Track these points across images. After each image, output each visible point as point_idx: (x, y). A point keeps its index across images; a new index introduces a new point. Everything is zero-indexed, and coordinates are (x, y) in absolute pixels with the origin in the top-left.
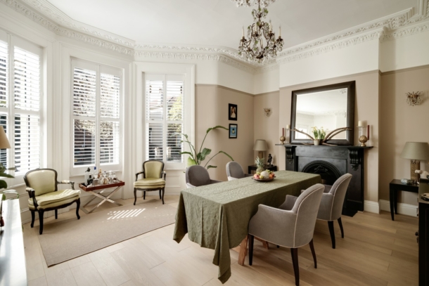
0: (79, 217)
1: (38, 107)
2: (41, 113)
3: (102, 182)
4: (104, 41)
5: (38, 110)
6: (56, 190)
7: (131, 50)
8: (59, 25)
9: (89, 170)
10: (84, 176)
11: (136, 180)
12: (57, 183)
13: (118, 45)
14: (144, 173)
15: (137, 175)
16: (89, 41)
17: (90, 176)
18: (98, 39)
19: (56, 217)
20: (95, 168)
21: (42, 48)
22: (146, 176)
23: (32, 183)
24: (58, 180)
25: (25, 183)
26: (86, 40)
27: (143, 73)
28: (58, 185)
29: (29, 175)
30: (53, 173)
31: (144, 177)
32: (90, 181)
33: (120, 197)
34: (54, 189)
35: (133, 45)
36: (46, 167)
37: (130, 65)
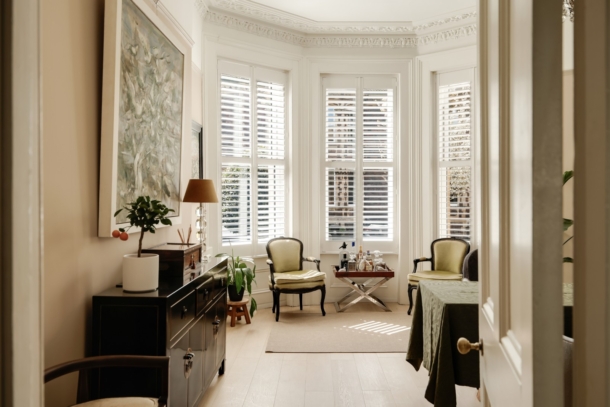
0: (324, 314)
1: (282, 153)
2: (285, 161)
3: (361, 267)
4: (364, 36)
5: (282, 158)
6: (301, 269)
7: (410, 37)
8: (306, 34)
9: (344, 246)
10: (337, 255)
11: (415, 271)
12: (302, 259)
13: (387, 36)
14: (432, 260)
15: (416, 262)
16: (344, 43)
17: (345, 256)
18: (356, 35)
19: (301, 308)
20: (353, 244)
21: (287, 72)
22: (436, 267)
23: (274, 255)
24: (304, 256)
25: (266, 255)
26: (340, 43)
27: (434, 73)
28: (304, 263)
29: (272, 244)
30: (298, 244)
31: (433, 268)
32: (344, 263)
33: (395, 299)
34: (298, 267)
35: (410, 29)
36: (291, 236)
37: (410, 65)
